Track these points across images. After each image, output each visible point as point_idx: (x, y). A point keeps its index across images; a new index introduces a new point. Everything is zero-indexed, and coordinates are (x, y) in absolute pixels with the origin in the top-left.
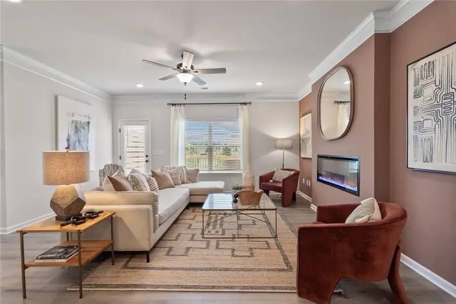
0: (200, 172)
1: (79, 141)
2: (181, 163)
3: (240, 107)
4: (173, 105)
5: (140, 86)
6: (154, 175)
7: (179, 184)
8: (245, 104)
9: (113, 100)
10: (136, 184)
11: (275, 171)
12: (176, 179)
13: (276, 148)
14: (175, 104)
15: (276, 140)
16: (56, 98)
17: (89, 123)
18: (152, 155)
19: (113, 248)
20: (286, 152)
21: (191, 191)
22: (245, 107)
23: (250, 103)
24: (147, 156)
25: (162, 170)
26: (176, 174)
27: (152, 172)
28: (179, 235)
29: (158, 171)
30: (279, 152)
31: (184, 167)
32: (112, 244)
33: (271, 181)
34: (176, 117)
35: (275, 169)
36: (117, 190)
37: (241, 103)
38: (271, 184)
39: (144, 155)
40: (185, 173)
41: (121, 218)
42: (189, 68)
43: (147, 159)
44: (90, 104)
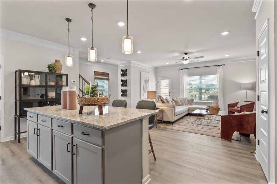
0: (194, 101)
1: (146, 87)
2: (185, 96)
3: (217, 67)
4: (181, 69)
5: (167, 64)
6: (173, 100)
7: (184, 105)
8: (221, 65)
9: (156, 70)
10: (168, 102)
11: (238, 102)
12: (183, 103)
13: (241, 89)
14: (182, 69)
15: (241, 84)
16: (141, 72)
17: (149, 80)
18: (172, 93)
19: (162, 119)
20: (248, 91)
21: (189, 108)
22: (221, 67)
23: (224, 65)
24: (170, 93)
25: (177, 99)
26: (182, 100)
27: (173, 99)
28: (183, 122)
29: (175, 99)
30: (244, 92)
31: (187, 98)
32: (162, 118)
33: (236, 107)
34: (183, 75)
35: (239, 101)
36: (163, 103)
37: (218, 65)
38: (236, 109)
39: (168, 92)
40: (187, 101)
41: (165, 111)
42: (187, 58)
43: (170, 94)
44: (149, 73)
